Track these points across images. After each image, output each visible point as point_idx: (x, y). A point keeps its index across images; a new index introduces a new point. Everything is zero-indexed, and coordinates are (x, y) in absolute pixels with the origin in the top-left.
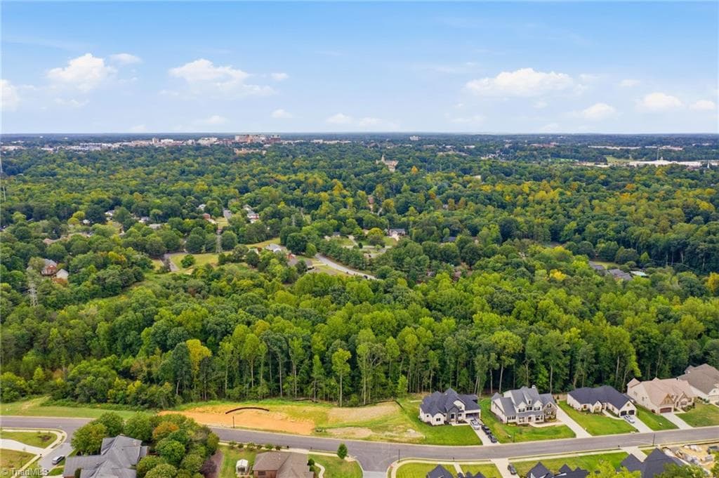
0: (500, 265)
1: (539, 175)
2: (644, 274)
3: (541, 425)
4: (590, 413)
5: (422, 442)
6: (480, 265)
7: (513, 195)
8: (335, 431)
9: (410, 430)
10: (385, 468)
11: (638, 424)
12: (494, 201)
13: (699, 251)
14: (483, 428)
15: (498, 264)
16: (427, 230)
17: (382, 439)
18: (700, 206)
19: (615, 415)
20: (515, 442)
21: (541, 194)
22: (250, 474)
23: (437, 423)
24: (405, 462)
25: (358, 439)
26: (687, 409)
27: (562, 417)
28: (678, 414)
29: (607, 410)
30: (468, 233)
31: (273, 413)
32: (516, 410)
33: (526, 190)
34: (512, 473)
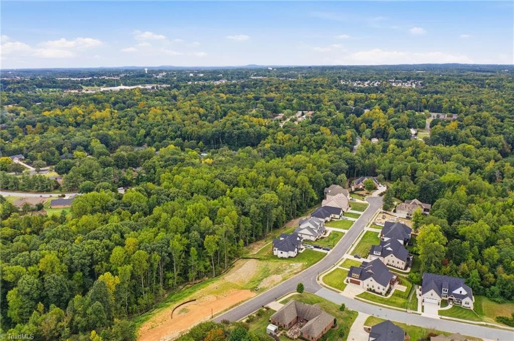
0: (163, 163)
1: (61, 101)
3: (327, 235)
4: (329, 222)
5: (307, 266)
6: (151, 165)
7: (73, 117)
8: (264, 285)
9: (291, 264)
10: (319, 287)
11: (350, 219)
12: (63, 123)
13: (234, 135)
14: (315, 247)
15: (161, 163)
16: (49, 151)
17: (290, 275)
18: (200, 111)
19: (337, 219)
20: (334, 246)
21: (98, 114)
22: (281, 330)
23: (295, 255)
24: (321, 278)
25: (281, 282)
26: (350, 206)
27: (327, 228)
28: (351, 209)
29: (332, 218)
30: (82, 148)
31: (201, 300)
32: (316, 231)
33: (80, 112)
34: (359, 258)
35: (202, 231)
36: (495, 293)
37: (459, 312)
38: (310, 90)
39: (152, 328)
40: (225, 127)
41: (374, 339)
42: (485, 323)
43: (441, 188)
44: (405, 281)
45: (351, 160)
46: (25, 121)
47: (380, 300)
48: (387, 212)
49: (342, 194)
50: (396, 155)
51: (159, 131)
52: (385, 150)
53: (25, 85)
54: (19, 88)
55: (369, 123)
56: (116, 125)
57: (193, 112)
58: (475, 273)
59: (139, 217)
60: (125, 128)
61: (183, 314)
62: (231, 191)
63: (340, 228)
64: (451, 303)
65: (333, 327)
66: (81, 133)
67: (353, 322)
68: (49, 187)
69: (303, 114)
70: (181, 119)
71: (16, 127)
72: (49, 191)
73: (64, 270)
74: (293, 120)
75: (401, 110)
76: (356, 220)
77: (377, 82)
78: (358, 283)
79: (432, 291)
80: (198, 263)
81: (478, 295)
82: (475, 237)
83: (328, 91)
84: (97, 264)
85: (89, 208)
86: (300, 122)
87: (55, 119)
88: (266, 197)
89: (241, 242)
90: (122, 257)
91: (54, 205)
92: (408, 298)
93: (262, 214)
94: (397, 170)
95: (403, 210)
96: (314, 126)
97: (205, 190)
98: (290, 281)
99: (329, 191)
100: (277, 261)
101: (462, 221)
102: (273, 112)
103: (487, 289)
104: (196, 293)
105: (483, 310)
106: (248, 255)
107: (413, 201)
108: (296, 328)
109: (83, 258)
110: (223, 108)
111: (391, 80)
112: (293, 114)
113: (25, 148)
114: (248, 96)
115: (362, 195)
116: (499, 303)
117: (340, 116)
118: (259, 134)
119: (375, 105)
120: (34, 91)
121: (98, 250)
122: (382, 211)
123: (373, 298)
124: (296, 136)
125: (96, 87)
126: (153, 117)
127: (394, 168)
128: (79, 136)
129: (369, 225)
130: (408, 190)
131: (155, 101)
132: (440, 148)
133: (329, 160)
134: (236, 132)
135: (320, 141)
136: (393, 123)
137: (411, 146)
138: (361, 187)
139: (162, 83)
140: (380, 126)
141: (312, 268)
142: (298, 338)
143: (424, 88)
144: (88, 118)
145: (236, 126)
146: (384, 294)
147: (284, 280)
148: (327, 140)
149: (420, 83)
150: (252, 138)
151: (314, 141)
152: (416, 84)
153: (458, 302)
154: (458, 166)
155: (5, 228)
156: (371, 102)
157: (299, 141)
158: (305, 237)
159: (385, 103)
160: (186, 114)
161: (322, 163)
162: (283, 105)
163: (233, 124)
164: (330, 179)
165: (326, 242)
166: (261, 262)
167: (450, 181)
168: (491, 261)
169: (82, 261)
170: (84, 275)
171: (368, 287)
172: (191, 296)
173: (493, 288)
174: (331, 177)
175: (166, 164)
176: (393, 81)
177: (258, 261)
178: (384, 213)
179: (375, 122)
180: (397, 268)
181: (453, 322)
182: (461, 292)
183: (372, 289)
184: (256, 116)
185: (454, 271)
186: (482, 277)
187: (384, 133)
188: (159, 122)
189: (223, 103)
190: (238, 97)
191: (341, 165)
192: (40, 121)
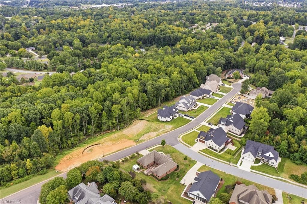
0: (109, 55)
1: (65, 14)
2: (145, 50)
3: (196, 108)
4: (201, 99)
5: (175, 128)
6: (101, 56)
7: (68, 24)
8: (143, 138)
9: (166, 126)
10: (178, 142)
11: (216, 98)
12: (61, 28)
13: (161, 38)
14: (185, 115)
15: (108, 55)
16: (48, 45)
17: (162, 133)
18: (144, 21)
19: (208, 97)
20: (198, 116)
21: (82, 23)
22: (142, 169)
23: (170, 120)
24: (181, 137)
25: (155, 137)
26: (219, 89)
27: (198, 103)
28: (219, 91)
29: (204, 96)
30: (68, 44)
31: (104, 144)
32: (189, 105)
33: (73, 21)
34: (211, 125)
35: (113, 101)
36: (296, 158)
37: (266, 168)
38: (221, 8)
39: (70, 159)
40: (156, 33)
41: (197, 182)
42: (280, 178)
43: (285, 80)
44: (237, 143)
45: (229, 57)
46: (40, 26)
47: (214, 155)
48: (243, 95)
49: (215, 81)
50: (264, 55)
51: (116, 34)
52: (257, 51)
53: (48, 3)
54: (45, 6)
55: (252, 32)
56: (92, 30)
57: (139, 22)
58: (285, 143)
59: (80, 90)
60: (97, 31)
61: (89, 152)
62: (141, 76)
63: (207, 103)
64: (262, 161)
65: (175, 170)
66: (70, 34)
67: (191, 168)
68: (41, 68)
69: (211, 25)
70: (131, 27)
71: (34, 30)
72: (41, 70)
73: (23, 121)
74: (202, 29)
75: (278, 24)
76: (220, 99)
77: (270, 3)
78: (204, 142)
79: (249, 153)
80: (108, 121)
81: (285, 157)
82: (292, 118)
83: (233, 9)
84: (44, 118)
85: (51, 83)
86: (207, 30)
87: (57, 26)
88: (160, 81)
89: (139, 109)
90: (58, 115)
91: (40, 79)
92: (234, 155)
93: (155, 92)
94: (258, 66)
95: (254, 94)
96: (213, 33)
97: (125, 74)
98: (161, 137)
99: (209, 78)
100: (158, 123)
101: (288, 106)
102: (192, 23)
103: (292, 154)
104: (102, 139)
105: (284, 168)
106: (143, 117)
107: (262, 88)
108: (151, 169)
109: (36, 114)
110: (159, 20)
111: (280, 2)
112: (204, 25)
113: (35, 43)
114: (179, 12)
115: (231, 82)
116: (297, 164)
117: (234, 26)
118: (177, 38)
119: (261, 19)
120: (53, 7)
121: (45, 110)
122: (240, 93)
123: (211, 153)
124: (199, 40)
125: (89, 5)
126: (114, 25)
127: (257, 64)
128: (68, 36)
129: (227, 103)
130: (261, 80)
131: (120, 15)
132: (296, 51)
133: (214, 57)
134: (162, 36)
135: (215, 44)
136: (269, 32)
137: (276, 49)
138: (231, 76)
139: (129, 3)
140: (259, 34)
141: (178, 129)
142: (151, 175)
143: (302, 8)
144: (76, 25)
145: (163, 32)
146: (218, 151)
147: (156, 136)
148: (219, 43)
149: (301, 4)
150: (172, 40)
151: (210, 44)
152: (297, 5)
153: (267, 161)
154: (302, 65)
155: (7, 92)
156: (259, 17)
157: (201, 44)
158: (181, 109)
159: (268, 18)
160: (135, 23)
161: (208, 59)
162: (199, 19)
163: (161, 31)
164: (211, 70)
165: (194, 112)
166: (149, 123)
167: (292, 76)
168: (299, 135)
169: (34, 116)
170: (36, 124)
171: (209, 146)
172: (99, 141)
173: (295, 154)
174: (212, 69)
175: (111, 56)
176: (282, 2)
177: (147, 122)
178: (240, 95)
179: (256, 31)
180: (235, 134)
181: (258, 175)
182: (270, 155)
183: (212, 147)
184: (178, 26)
185: (271, 140)
186: (289, 146)
187: (262, 39)
188: (117, 28)
189: (161, 16)
190: (172, 13)
191: (220, 61)
192: (48, 27)
